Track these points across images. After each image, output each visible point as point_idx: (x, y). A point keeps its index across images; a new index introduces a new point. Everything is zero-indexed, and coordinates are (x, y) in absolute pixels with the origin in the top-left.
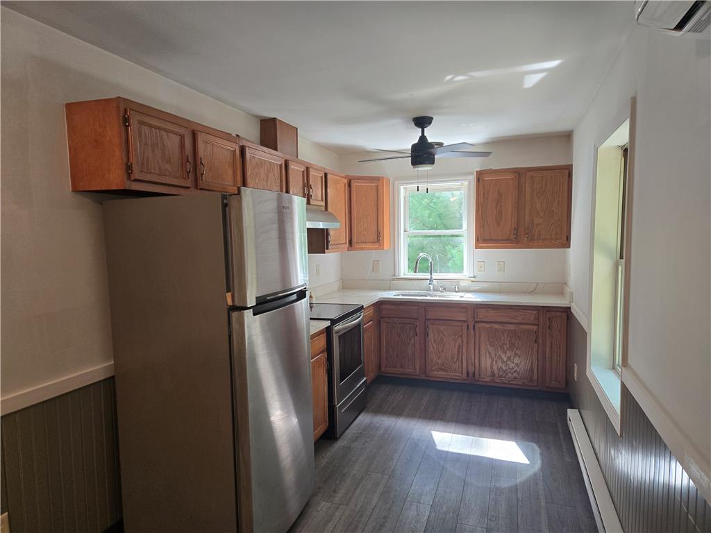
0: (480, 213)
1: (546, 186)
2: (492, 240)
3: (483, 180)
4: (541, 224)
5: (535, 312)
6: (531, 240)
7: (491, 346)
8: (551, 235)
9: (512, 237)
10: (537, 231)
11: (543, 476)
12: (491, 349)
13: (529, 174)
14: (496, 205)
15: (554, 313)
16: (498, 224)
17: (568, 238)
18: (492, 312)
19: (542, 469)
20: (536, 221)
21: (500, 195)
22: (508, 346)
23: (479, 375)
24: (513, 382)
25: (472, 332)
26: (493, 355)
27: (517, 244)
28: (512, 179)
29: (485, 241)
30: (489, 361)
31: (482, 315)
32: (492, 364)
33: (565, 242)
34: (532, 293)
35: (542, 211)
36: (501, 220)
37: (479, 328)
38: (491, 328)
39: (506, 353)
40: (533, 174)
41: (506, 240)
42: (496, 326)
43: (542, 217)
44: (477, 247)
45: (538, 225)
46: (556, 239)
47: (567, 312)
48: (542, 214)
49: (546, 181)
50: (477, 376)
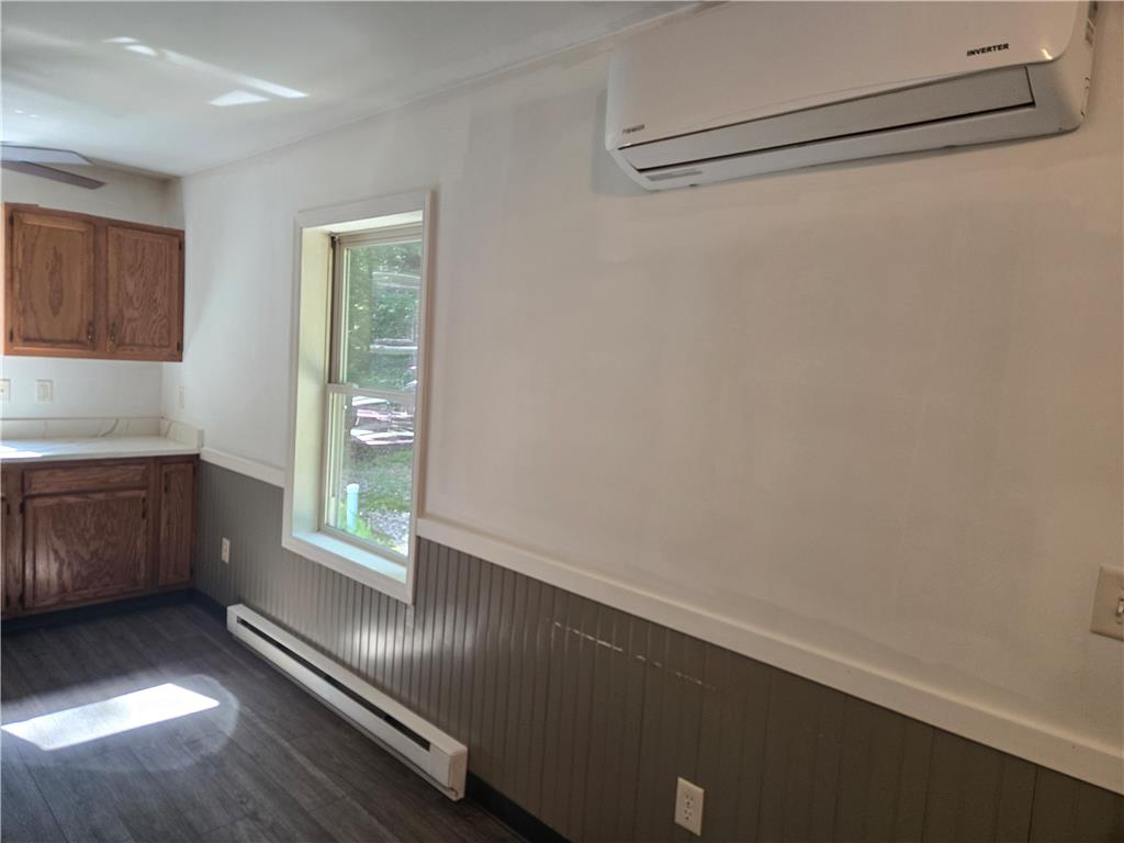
0: (17, 286)
1: (143, 258)
2: (44, 341)
3: (21, 223)
4: (135, 320)
5: (143, 467)
6: (119, 345)
7: (59, 538)
8: (152, 339)
9: (83, 338)
10: (128, 330)
11: (253, 711)
12: (59, 544)
13: (113, 231)
14: (52, 274)
15: (173, 466)
16: (55, 313)
17: (180, 347)
18: (61, 475)
19: (243, 703)
20: (129, 313)
21: (58, 257)
22: (93, 531)
23: (34, 597)
24: (101, 594)
25: (18, 518)
26: (63, 554)
27: (94, 349)
28: (82, 233)
29: (27, 340)
30: (54, 567)
31: (39, 484)
32: (60, 573)
33: (176, 352)
34: (109, 434)
35: (138, 298)
36: (60, 304)
37: (35, 509)
38: (58, 504)
39: (88, 545)
40: (121, 232)
41: (71, 342)
42: (71, 499)
43: (137, 309)
44: (7, 353)
45: (130, 320)
46: (161, 346)
47: (192, 462)
48: (136, 305)
49: (144, 249)
50: (28, 603)
